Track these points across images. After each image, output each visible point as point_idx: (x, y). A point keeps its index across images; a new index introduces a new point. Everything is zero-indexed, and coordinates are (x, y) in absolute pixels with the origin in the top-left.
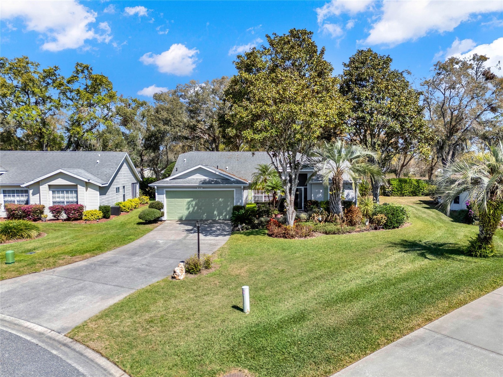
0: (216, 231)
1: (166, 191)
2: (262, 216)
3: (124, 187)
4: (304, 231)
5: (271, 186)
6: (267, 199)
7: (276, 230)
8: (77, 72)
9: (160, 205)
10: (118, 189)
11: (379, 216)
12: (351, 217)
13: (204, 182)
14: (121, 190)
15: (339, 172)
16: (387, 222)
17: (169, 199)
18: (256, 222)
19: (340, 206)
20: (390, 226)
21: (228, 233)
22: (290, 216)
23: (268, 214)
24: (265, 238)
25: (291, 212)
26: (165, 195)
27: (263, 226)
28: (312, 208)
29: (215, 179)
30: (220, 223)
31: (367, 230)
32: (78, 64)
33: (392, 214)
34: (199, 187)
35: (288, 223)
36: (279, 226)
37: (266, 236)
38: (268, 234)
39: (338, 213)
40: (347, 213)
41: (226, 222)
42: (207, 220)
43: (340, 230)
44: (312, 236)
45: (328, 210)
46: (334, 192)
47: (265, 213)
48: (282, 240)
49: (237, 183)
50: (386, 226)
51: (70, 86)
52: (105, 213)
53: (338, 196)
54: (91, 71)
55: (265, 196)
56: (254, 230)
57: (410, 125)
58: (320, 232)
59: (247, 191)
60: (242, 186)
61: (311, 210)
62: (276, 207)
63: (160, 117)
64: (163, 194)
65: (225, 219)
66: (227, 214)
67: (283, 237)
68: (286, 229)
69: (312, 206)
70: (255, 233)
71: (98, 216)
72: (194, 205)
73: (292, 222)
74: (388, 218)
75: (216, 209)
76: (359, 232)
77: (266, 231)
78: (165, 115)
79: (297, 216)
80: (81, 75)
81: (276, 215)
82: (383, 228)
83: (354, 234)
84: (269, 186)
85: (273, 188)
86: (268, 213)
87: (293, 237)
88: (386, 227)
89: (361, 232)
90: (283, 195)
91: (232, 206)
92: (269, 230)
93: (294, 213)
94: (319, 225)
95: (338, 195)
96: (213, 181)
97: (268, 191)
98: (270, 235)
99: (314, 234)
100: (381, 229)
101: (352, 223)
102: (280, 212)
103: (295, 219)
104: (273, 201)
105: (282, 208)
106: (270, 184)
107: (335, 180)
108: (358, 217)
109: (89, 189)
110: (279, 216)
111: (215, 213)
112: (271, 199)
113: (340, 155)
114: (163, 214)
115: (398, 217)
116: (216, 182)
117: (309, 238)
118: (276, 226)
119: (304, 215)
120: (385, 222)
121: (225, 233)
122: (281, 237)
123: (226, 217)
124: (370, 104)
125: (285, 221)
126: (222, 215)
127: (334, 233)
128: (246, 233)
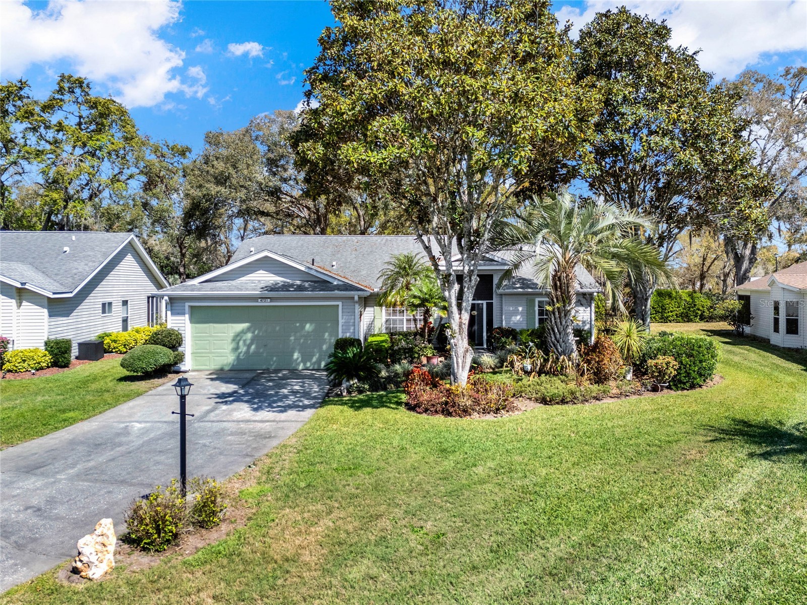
0: (286, 397)
1: (192, 307)
2: (398, 361)
3: (125, 303)
4: (492, 396)
5: (419, 297)
6: (412, 326)
7: (426, 395)
8: (61, 90)
9: (173, 337)
10: (106, 307)
11: (661, 360)
12: (598, 362)
13: (273, 288)
14: (117, 308)
15: (567, 263)
16: (679, 374)
17: (197, 325)
18: (384, 374)
19: (571, 337)
20: (684, 383)
21: (312, 402)
22: (460, 361)
23: (411, 356)
24: (398, 416)
25: (461, 351)
26: (187, 316)
27: (397, 385)
28: (505, 342)
29: (298, 282)
30: (304, 377)
31: (634, 393)
32: (63, 77)
33: (690, 356)
34: (263, 298)
35: (455, 378)
36: (435, 385)
37: (402, 409)
38: (407, 404)
39: (567, 352)
40: (587, 354)
41: (318, 374)
42: (277, 371)
43: (578, 394)
44: (513, 409)
45: (543, 346)
46: (557, 305)
47: (405, 353)
48: (440, 419)
49: (346, 290)
50: (677, 383)
51: (46, 116)
52: (56, 355)
53: (565, 315)
54: (87, 90)
55: (409, 320)
56: (375, 394)
57: (721, 158)
58: (530, 399)
59: (372, 309)
60: (356, 295)
61: (503, 348)
62: (429, 341)
63: (212, 171)
64: (184, 314)
65: (316, 367)
66: (321, 356)
67: (443, 412)
68: (449, 392)
69: (503, 340)
70: (375, 403)
71: (39, 363)
72: (248, 342)
73: (463, 375)
74: (681, 362)
75: (298, 347)
76: (618, 396)
77: (404, 397)
78: (220, 166)
79: (474, 361)
80: (67, 97)
81: (429, 359)
82: (669, 388)
83: (607, 402)
84: (415, 297)
85: (424, 301)
86: (410, 354)
87: (466, 412)
88: (675, 385)
89: (623, 399)
90: (444, 315)
91: (333, 341)
92: (408, 393)
93: (468, 354)
94: (525, 381)
95: (567, 313)
96: (292, 285)
97: (414, 306)
98: (411, 408)
99: (517, 403)
100: (665, 391)
101: (600, 377)
102: (439, 352)
103: (472, 368)
104: (423, 329)
105: (442, 345)
106: (417, 293)
107: (560, 279)
108: (613, 363)
109: (24, 303)
110: (435, 361)
111: (296, 355)
112: (420, 325)
113: (570, 223)
114: (180, 358)
115: (701, 362)
116: (300, 288)
117: (505, 416)
118: (427, 384)
119: (488, 359)
120: (674, 373)
121: (306, 402)
122: (436, 412)
123: (320, 364)
124: (632, 114)
125: (448, 372)
126: (310, 360)
127: (563, 402)
128: (355, 402)
